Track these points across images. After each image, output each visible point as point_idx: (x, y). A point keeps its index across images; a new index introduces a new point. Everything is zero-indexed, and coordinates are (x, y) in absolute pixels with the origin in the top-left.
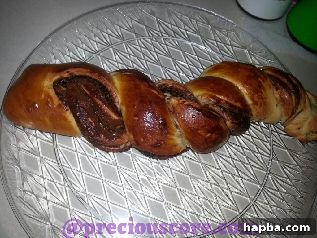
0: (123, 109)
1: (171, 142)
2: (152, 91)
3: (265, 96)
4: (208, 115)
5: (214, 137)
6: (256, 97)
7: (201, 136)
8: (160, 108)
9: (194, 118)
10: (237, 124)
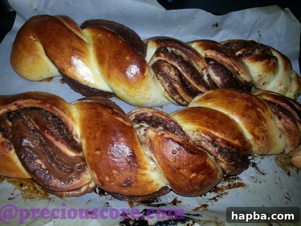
0: (84, 142)
1: (145, 178)
2: (116, 118)
3: (267, 128)
4: (193, 151)
5: (201, 177)
6: (257, 131)
7: (184, 176)
8: (127, 137)
9: (175, 154)
10: (233, 165)
